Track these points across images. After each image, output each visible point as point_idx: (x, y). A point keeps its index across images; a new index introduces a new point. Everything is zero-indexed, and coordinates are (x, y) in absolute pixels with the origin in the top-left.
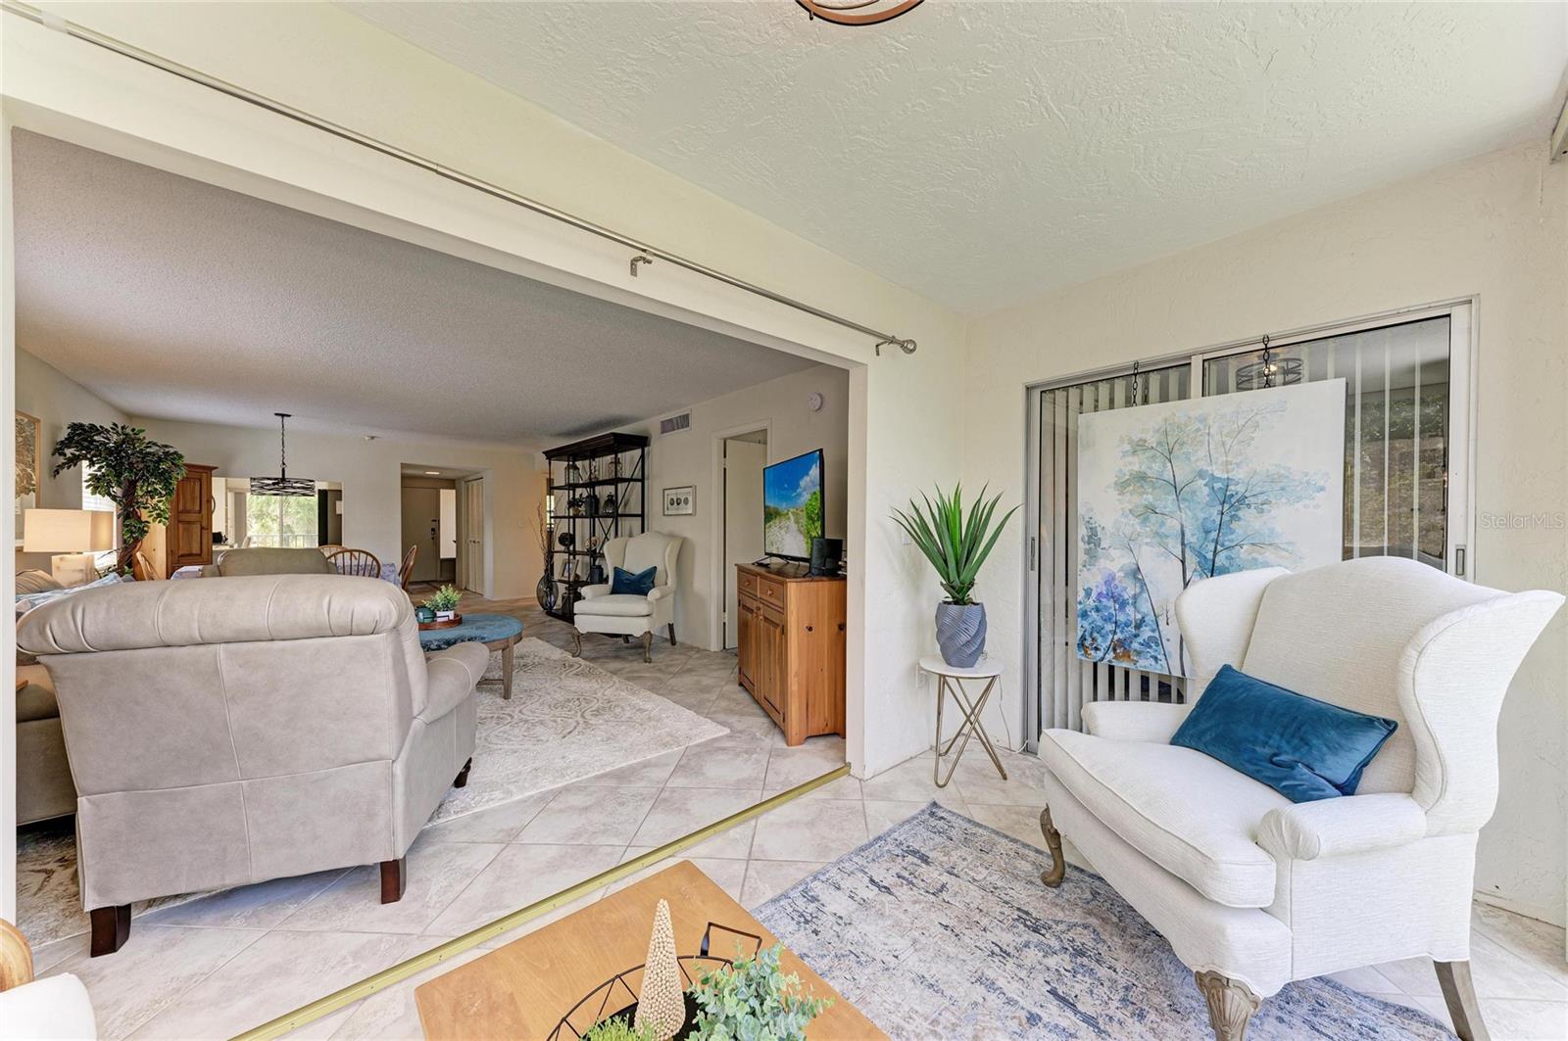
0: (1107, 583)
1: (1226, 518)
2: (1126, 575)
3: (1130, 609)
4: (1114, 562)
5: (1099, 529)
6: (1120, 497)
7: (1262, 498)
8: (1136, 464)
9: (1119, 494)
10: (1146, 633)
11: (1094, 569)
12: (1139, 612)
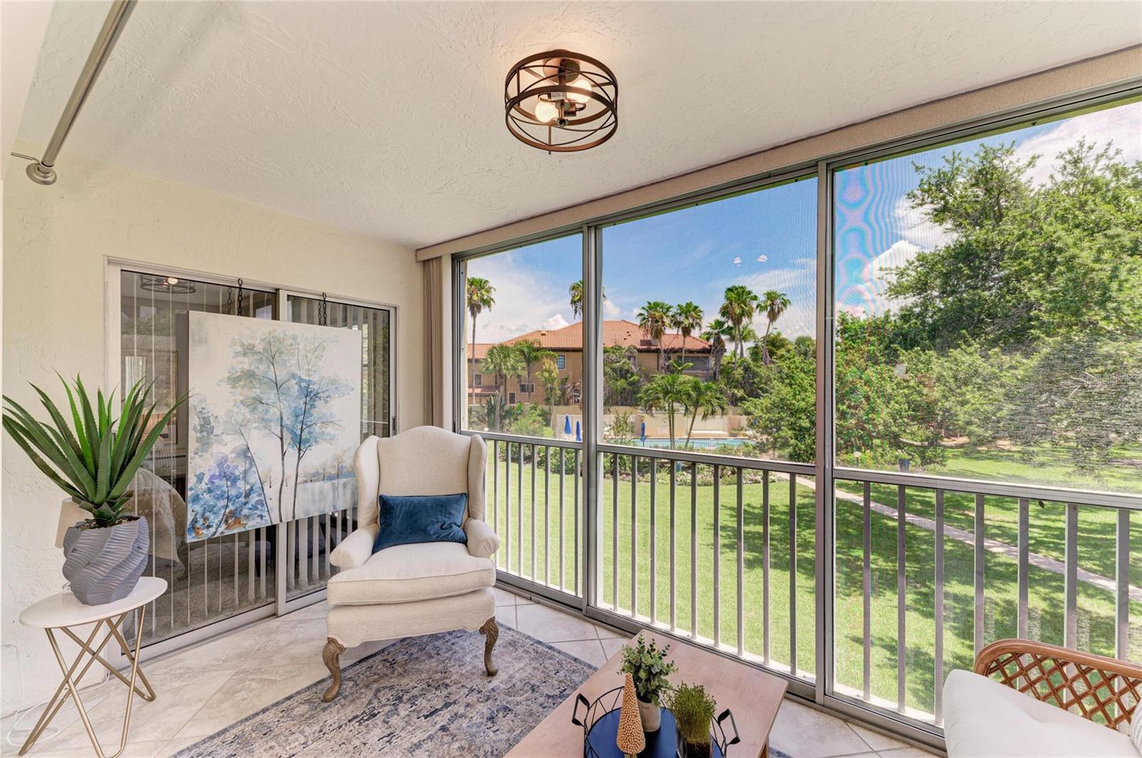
0: (220, 465)
1: (308, 406)
2: (238, 455)
3: (241, 484)
4: (226, 446)
5: (212, 419)
6: (233, 390)
7: (327, 394)
8: (246, 364)
9: (232, 388)
10: (254, 498)
11: (206, 455)
12: (248, 483)
